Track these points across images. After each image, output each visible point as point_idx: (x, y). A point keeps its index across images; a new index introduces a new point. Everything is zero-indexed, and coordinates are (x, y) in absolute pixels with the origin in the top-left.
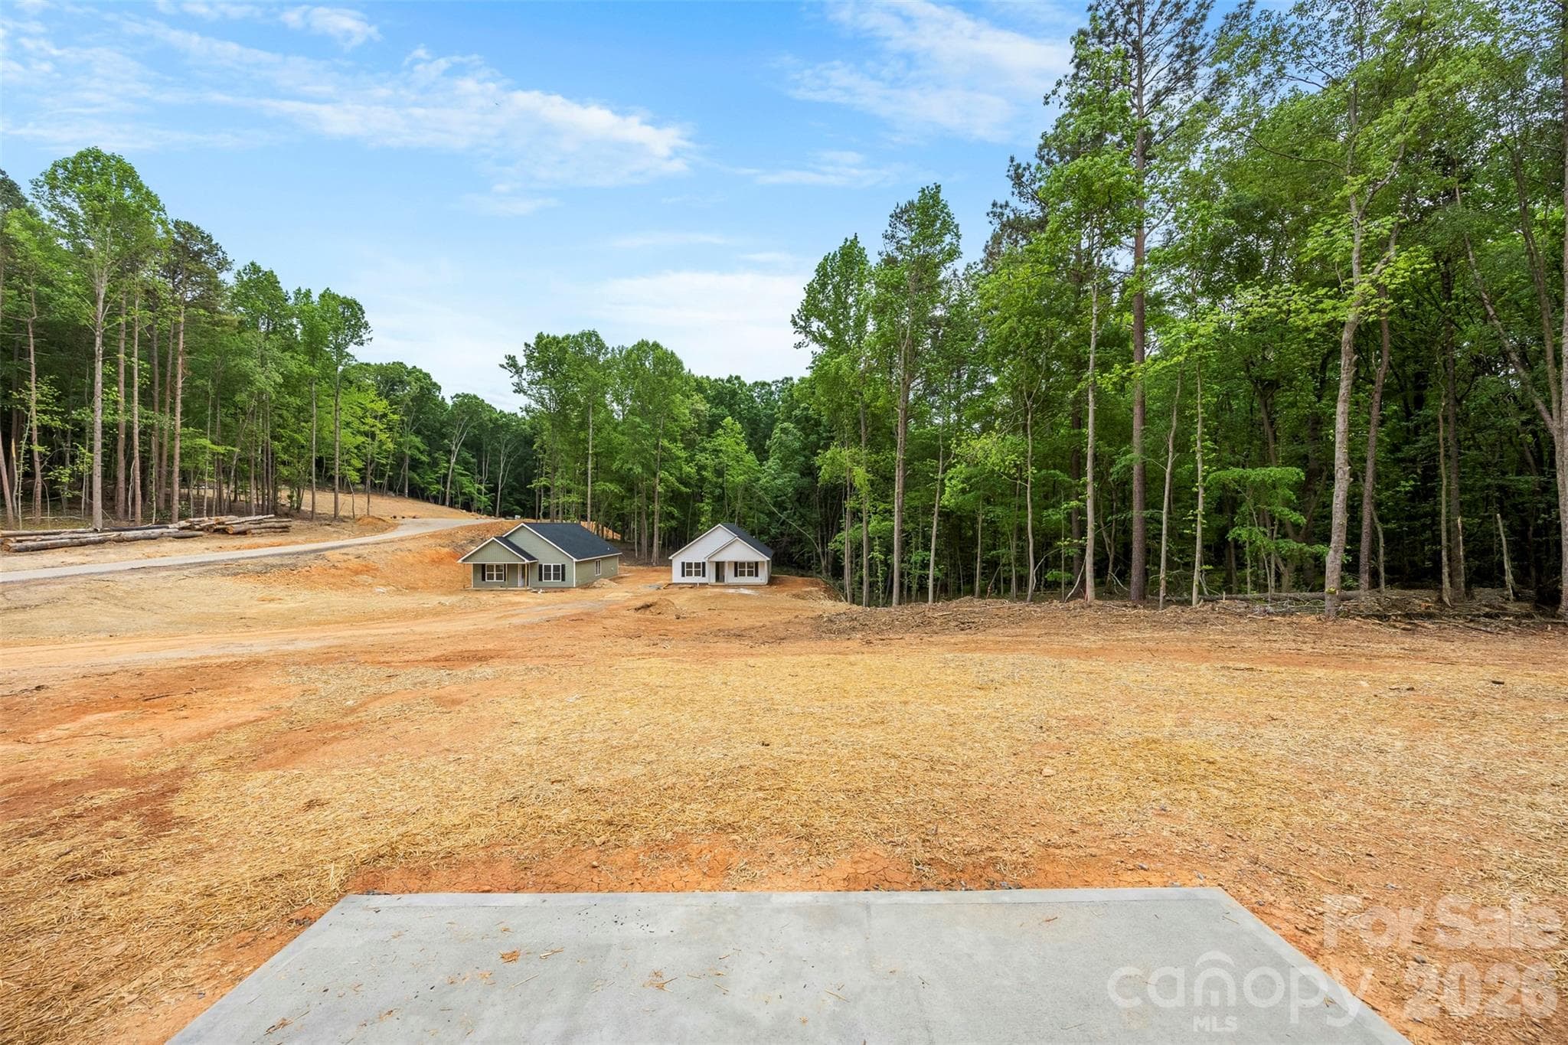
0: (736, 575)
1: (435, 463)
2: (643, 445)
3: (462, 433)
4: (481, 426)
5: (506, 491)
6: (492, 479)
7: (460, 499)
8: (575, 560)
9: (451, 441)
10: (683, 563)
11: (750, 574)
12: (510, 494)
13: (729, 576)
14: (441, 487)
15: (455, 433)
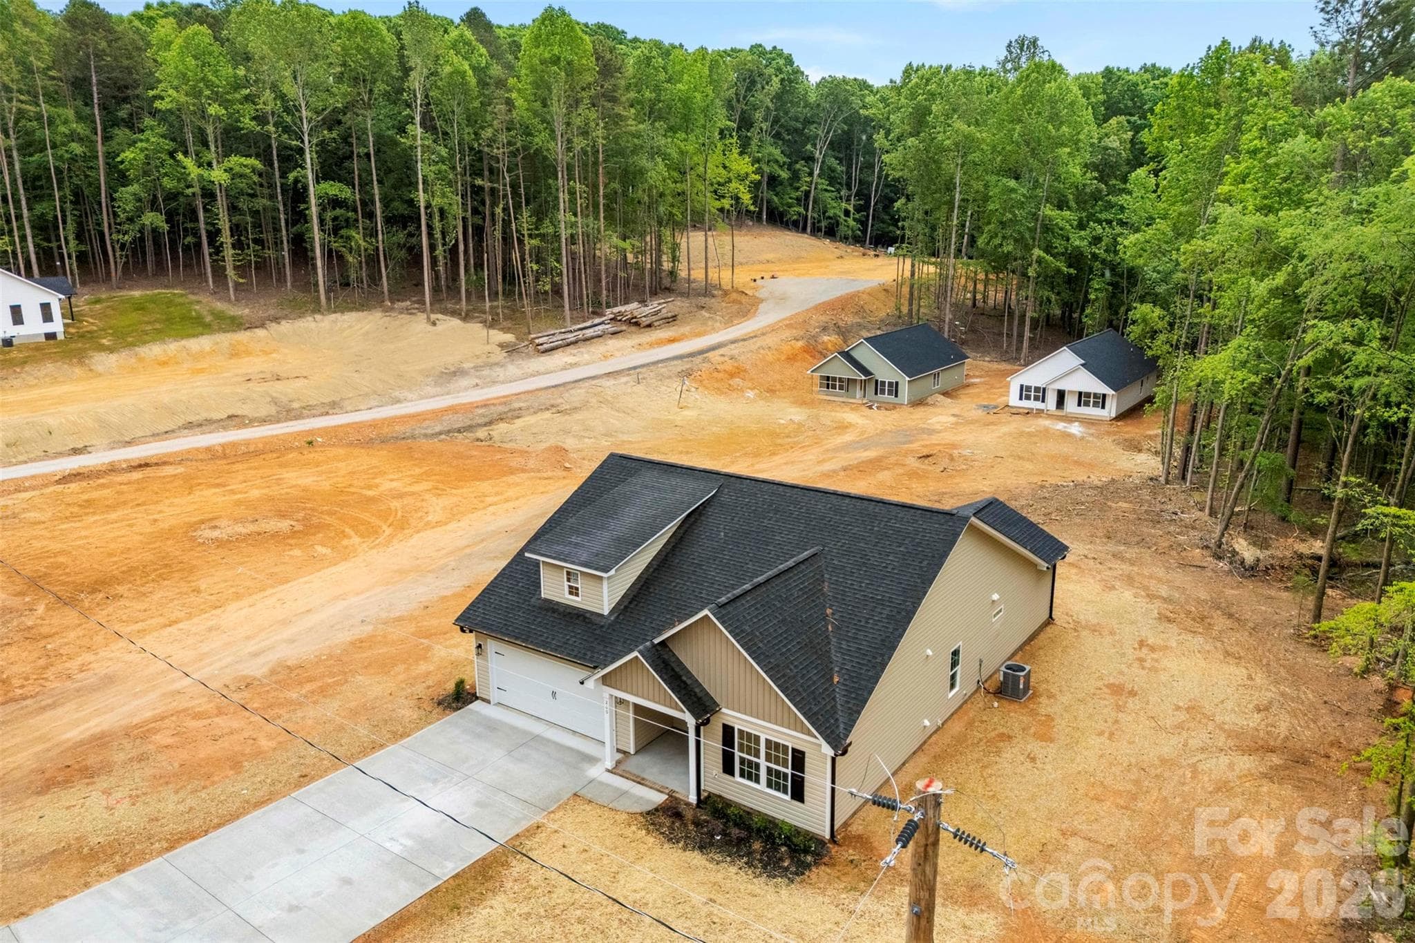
0: (1079, 405)
1: (795, 176)
2: (1015, 216)
3: (828, 133)
5: (878, 209)
7: (823, 224)
8: (908, 379)
9: (814, 145)
10: (1022, 386)
11: (1096, 404)
13: (1071, 405)
14: (802, 210)
15: (820, 132)
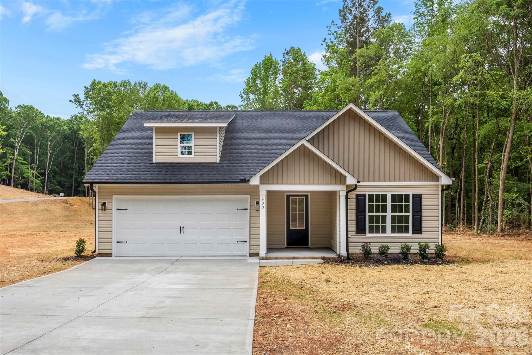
3: (22, 134)
4: (34, 128)
5: (51, 175)
6: (41, 167)
7: (22, 181)
9: (15, 140)
12: (54, 177)
14: (8, 173)
15: (18, 133)
